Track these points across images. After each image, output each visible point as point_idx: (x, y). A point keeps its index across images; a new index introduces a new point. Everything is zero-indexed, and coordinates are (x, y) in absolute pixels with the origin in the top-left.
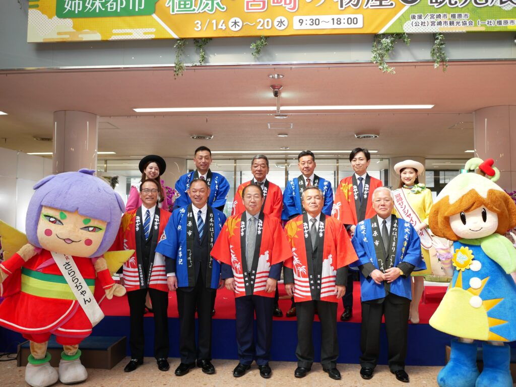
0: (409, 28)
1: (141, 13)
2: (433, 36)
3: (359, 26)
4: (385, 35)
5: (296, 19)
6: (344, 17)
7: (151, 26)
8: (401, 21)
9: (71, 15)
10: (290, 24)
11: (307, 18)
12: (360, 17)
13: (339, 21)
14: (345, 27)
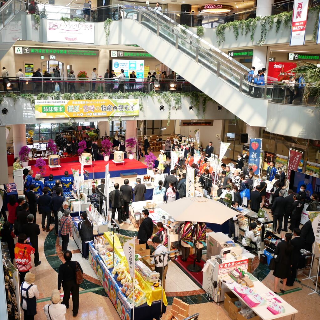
0: (115, 115)
1: (61, 112)
2: (119, 117)
3: (106, 115)
4: (111, 117)
5: (94, 113)
6: (103, 113)
7: (63, 115)
8: (113, 114)
9: (45, 112)
10: (93, 115)
11: (96, 113)
12: (106, 113)
13: (102, 114)
14: (103, 115)
